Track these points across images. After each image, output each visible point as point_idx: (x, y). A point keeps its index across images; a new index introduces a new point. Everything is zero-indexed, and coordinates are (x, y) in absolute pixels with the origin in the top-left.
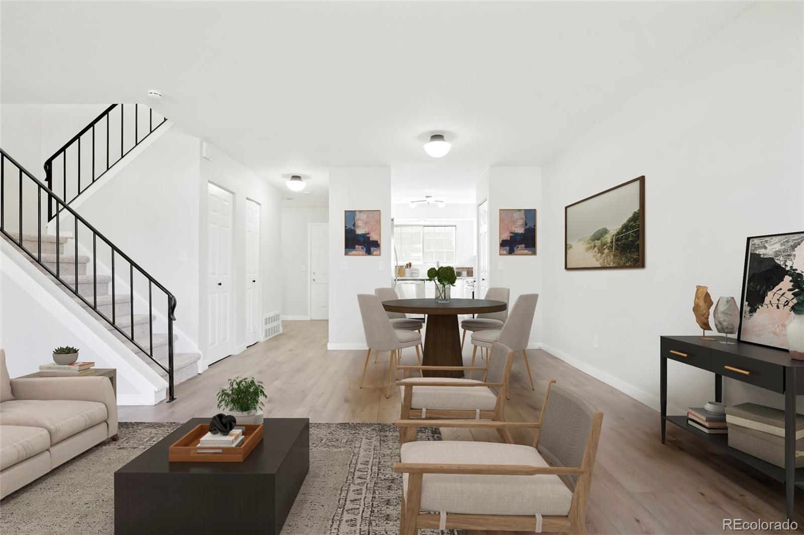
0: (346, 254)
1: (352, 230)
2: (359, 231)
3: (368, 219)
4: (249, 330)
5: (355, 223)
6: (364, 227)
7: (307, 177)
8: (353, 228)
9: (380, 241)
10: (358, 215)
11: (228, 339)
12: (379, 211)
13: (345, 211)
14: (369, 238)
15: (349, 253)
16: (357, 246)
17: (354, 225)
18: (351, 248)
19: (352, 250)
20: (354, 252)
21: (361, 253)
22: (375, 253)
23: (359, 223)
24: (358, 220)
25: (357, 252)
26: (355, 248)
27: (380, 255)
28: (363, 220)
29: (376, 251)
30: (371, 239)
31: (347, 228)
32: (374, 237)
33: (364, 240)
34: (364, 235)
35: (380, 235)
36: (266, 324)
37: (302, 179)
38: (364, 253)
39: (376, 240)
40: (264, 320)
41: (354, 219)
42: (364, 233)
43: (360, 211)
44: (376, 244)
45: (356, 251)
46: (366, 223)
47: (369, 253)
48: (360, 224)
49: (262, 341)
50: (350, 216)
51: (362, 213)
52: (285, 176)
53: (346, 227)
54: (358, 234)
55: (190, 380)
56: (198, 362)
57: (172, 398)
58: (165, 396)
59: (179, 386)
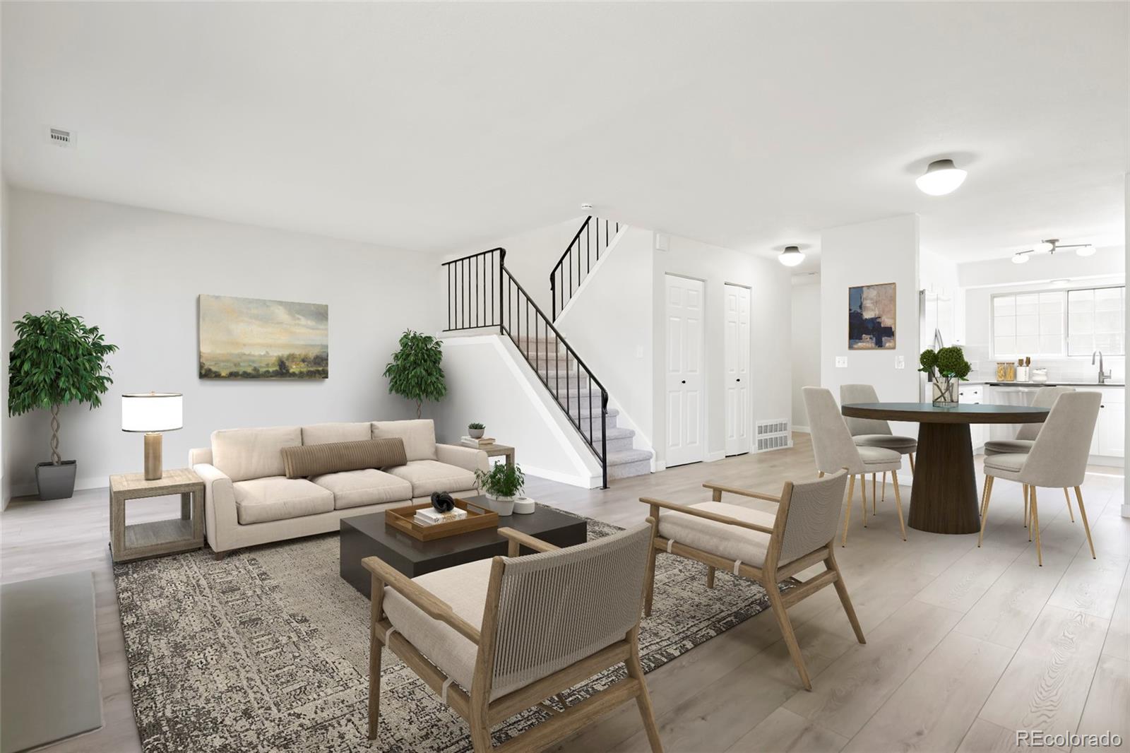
0: (851, 347)
1: (858, 313)
2: (868, 315)
3: (879, 296)
4: (732, 436)
5: (861, 304)
6: (873, 308)
7: (806, 247)
8: (859, 311)
9: (895, 328)
10: (866, 293)
11: (698, 442)
12: (894, 283)
13: (850, 288)
14: (880, 323)
15: (855, 346)
16: (864, 335)
17: (861, 307)
18: (856, 339)
19: (857, 341)
20: (860, 344)
21: (869, 345)
22: (887, 345)
23: (867, 303)
24: (866, 299)
25: (864, 344)
26: (861, 339)
27: (894, 348)
28: (871, 299)
29: (890, 342)
30: (882, 326)
31: (852, 311)
32: (886, 322)
33: (873, 327)
34: (873, 320)
35: (894, 319)
36: (761, 433)
37: (800, 250)
38: (873, 345)
39: (889, 326)
40: (757, 429)
41: (861, 298)
42: (873, 316)
43: (869, 287)
44: (890, 332)
45: (863, 342)
46: (876, 302)
47: (879, 344)
48: (868, 305)
49: (753, 453)
50: (856, 294)
51: (871, 290)
52: (777, 249)
53: (850, 310)
54: (866, 319)
55: (639, 476)
56: (651, 460)
57: (605, 486)
58: (601, 484)
59: (624, 479)
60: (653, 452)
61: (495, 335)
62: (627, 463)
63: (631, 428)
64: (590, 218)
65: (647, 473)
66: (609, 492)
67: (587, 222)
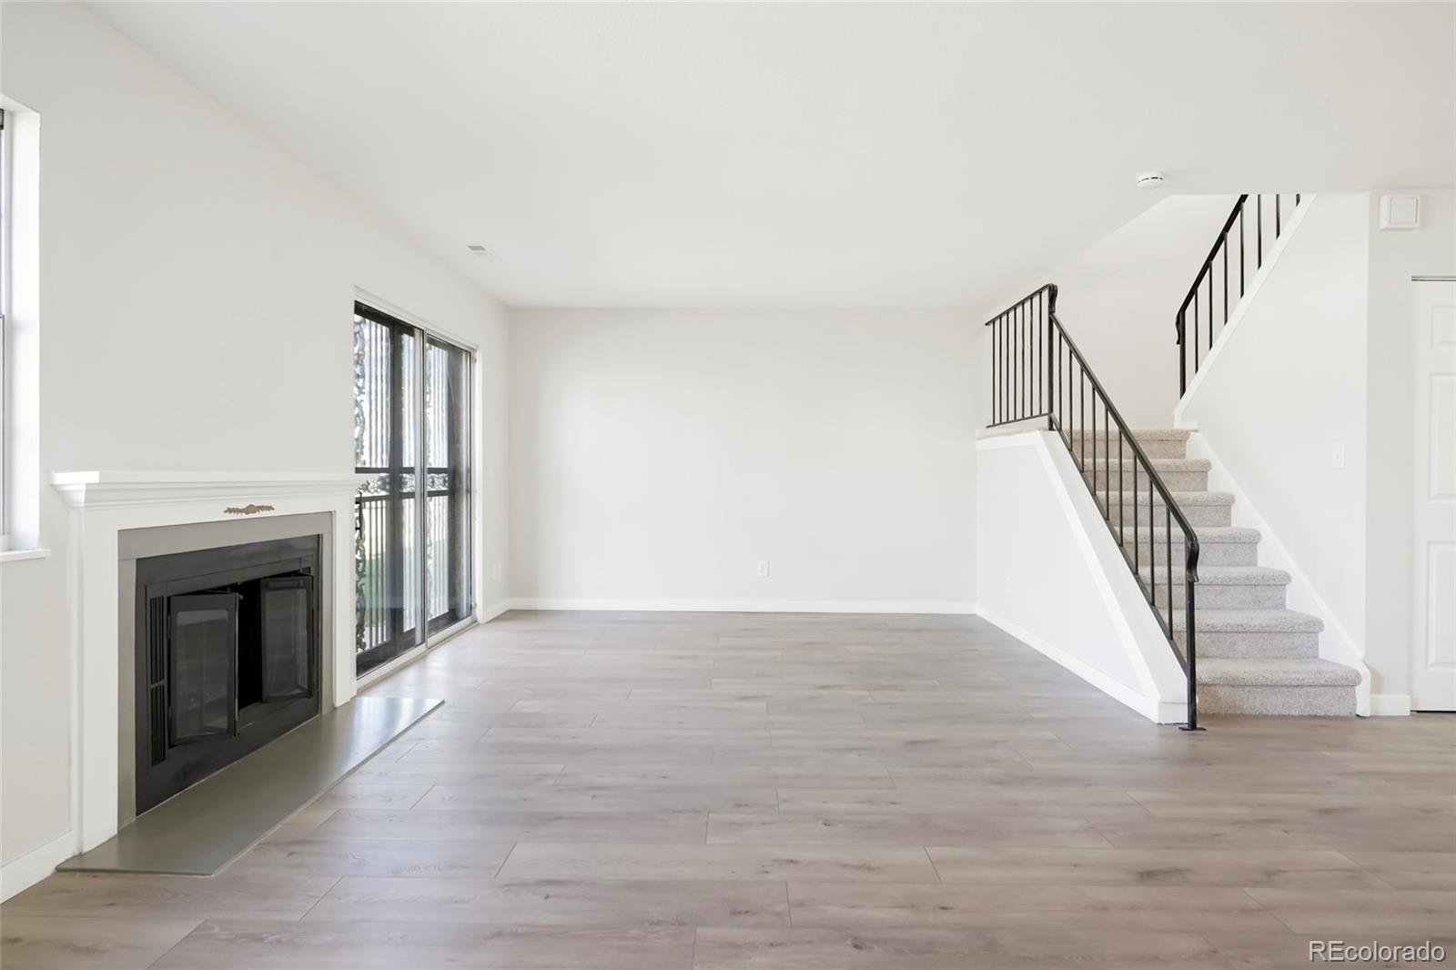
55: (1316, 717)
56: (1358, 688)
57: (1193, 725)
58: (1183, 718)
59: (1267, 717)
60: (1365, 672)
61: (1038, 432)
62: (1274, 686)
63: (1314, 613)
64: (1243, 198)
65: (1343, 713)
66: (1206, 742)
67: (1238, 208)
